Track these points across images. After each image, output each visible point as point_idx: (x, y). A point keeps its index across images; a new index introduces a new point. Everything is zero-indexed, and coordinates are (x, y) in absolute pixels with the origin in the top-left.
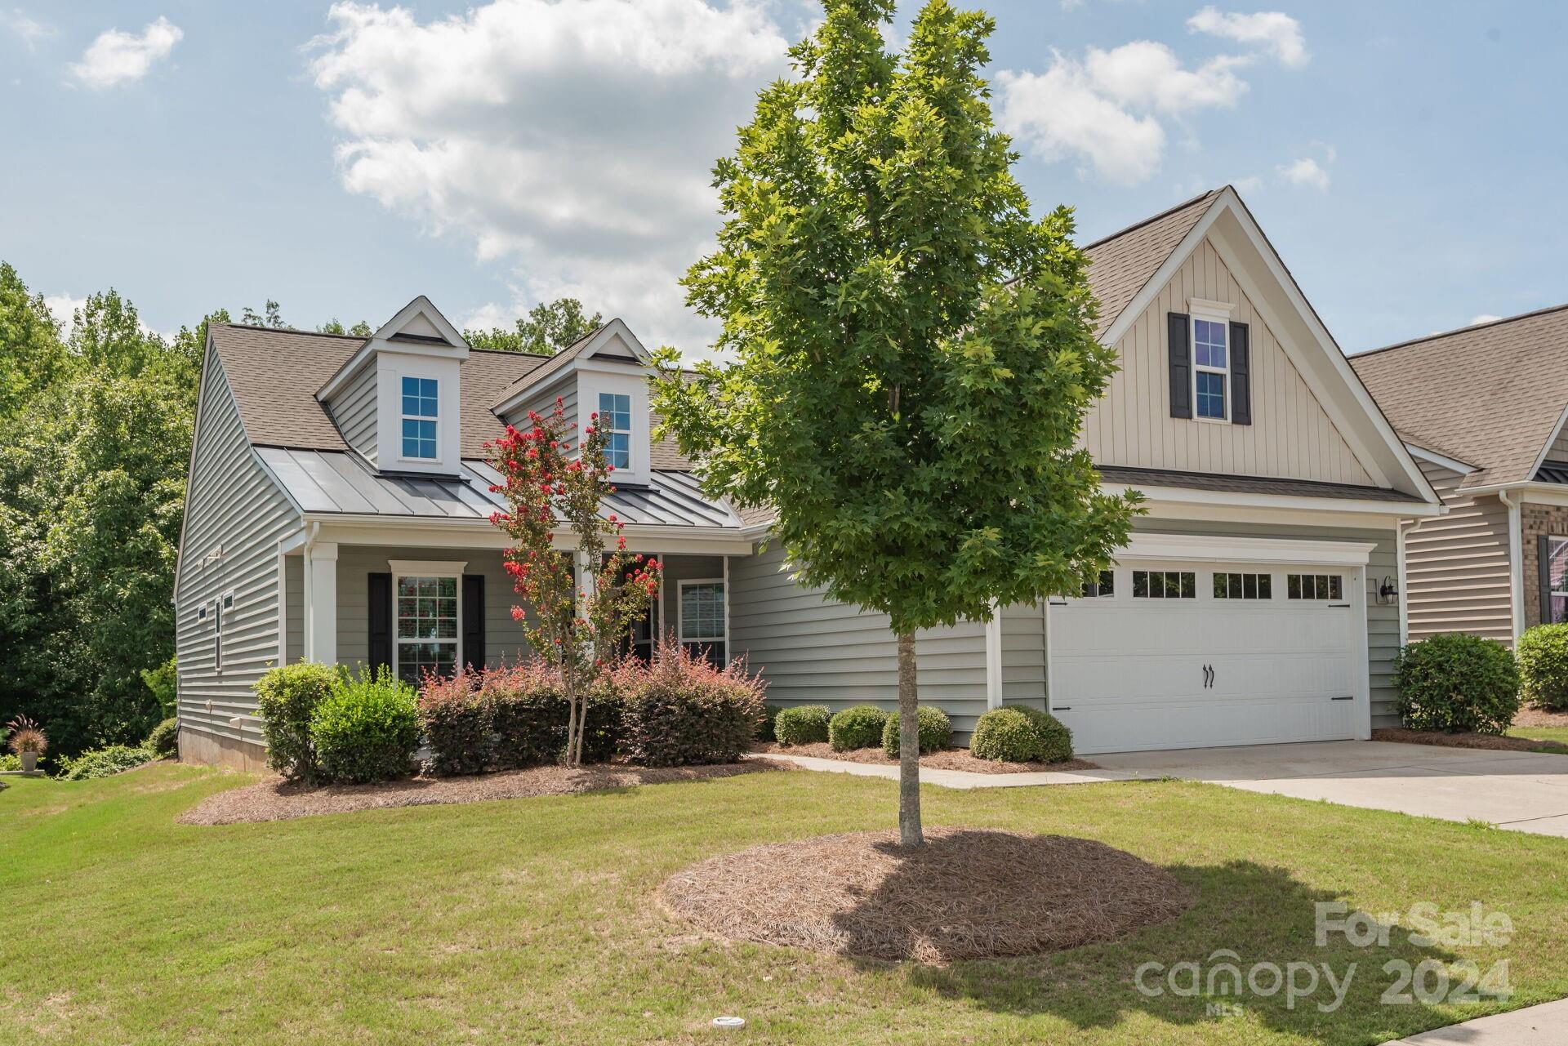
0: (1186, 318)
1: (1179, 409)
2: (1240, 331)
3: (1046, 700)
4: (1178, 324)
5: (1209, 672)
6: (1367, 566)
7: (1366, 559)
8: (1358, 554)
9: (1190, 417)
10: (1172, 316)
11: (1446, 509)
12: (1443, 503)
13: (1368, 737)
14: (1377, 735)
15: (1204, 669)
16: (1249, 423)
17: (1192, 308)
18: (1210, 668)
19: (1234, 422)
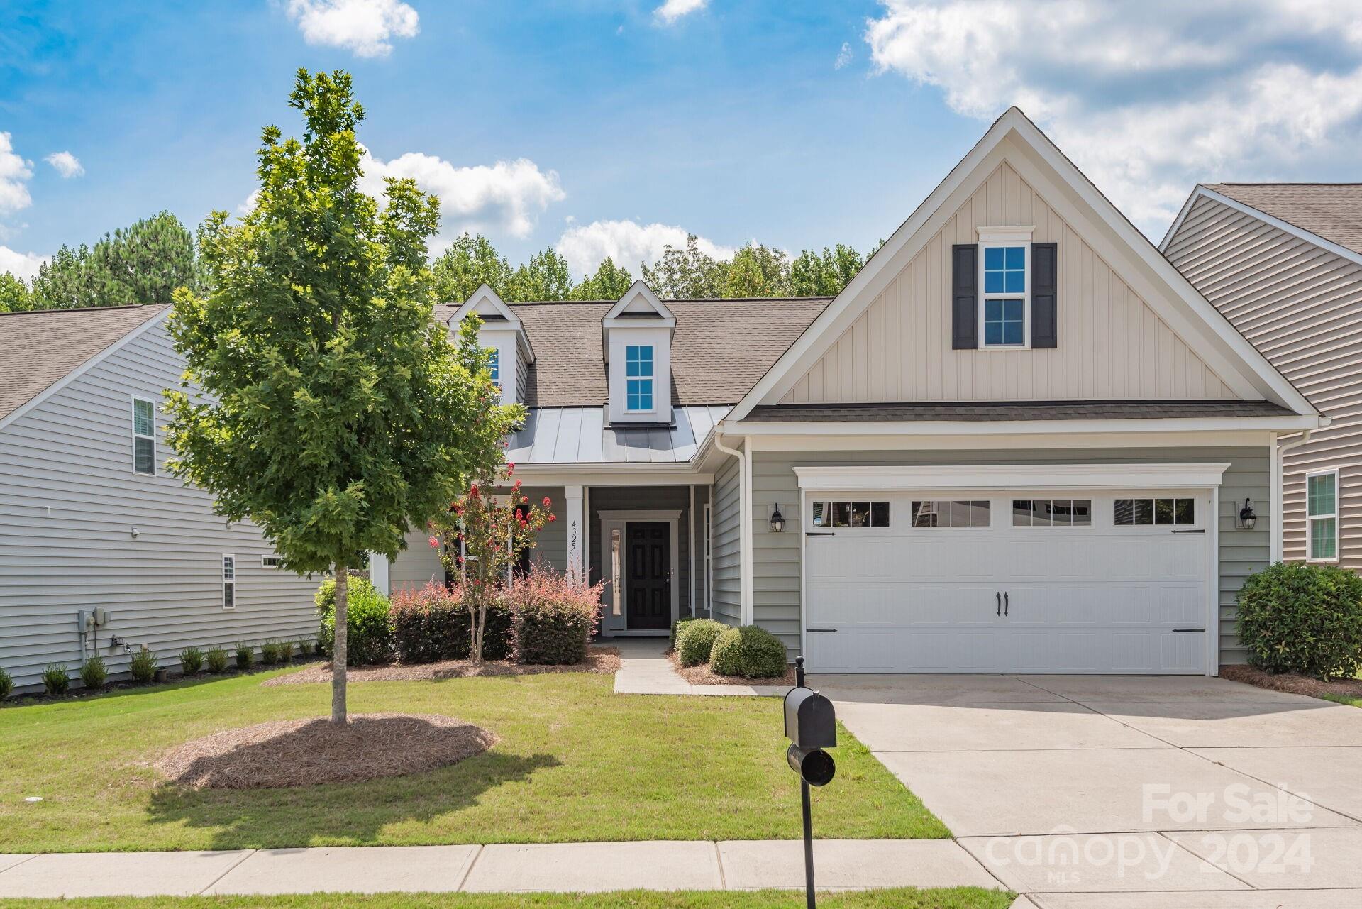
0: (973, 248)
1: (963, 338)
2: (1046, 254)
3: (800, 621)
4: (964, 256)
5: (1003, 601)
6: (1220, 487)
7: (1219, 480)
8: (1208, 477)
9: (975, 347)
10: (957, 249)
11: (1326, 422)
12: (1322, 415)
13: (1215, 672)
14: (1225, 672)
15: (998, 596)
16: (1054, 346)
17: (982, 237)
18: (1006, 596)
19: (1035, 345)
